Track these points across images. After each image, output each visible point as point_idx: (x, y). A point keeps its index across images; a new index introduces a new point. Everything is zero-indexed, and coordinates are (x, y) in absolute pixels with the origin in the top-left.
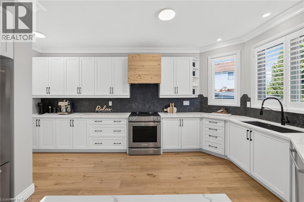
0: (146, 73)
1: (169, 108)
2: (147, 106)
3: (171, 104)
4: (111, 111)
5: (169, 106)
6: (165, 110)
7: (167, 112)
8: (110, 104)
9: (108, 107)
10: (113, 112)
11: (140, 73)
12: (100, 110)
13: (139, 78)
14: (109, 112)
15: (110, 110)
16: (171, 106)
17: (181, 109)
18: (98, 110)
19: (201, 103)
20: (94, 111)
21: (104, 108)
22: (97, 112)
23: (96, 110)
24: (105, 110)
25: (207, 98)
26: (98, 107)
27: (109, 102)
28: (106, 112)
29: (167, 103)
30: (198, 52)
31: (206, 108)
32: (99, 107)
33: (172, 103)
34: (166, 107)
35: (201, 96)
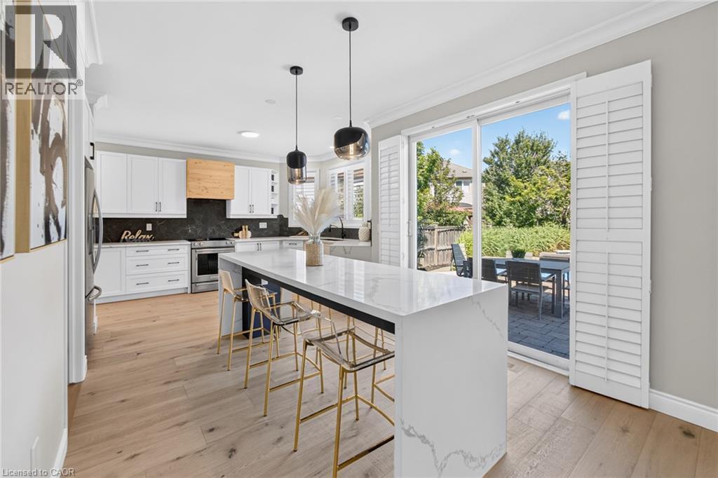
0: (215, 185)
1: (240, 232)
2: (210, 230)
3: (243, 227)
4: (151, 239)
5: (241, 230)
6: (236, 235)
7: (238, 237)
8: (149, 227)
9: (145, 232)
10: (154, 240)
11: (207, 185)
12: (130, 238)
13: (205, 191)
14: (146, 240)
15: (148, 237)
16: (244, 230)
17: (257, 233)
18: (126, 238)
19: (281, 226)
20: (118, 240)
21: (137, 235)
22: (124, 241)
23: (123, 238)
24: (140, 237)
25: (287, 219)
26: (125, 232)
27: (148, 225)
28: (141, 240)
29: (237, 225)
30: (278, 162)
31: (287, 231)
32: (127, 234)
33: (245, 225)
34: (237, 231)
35: (281, 216)
